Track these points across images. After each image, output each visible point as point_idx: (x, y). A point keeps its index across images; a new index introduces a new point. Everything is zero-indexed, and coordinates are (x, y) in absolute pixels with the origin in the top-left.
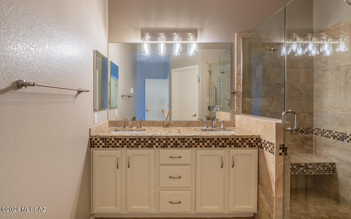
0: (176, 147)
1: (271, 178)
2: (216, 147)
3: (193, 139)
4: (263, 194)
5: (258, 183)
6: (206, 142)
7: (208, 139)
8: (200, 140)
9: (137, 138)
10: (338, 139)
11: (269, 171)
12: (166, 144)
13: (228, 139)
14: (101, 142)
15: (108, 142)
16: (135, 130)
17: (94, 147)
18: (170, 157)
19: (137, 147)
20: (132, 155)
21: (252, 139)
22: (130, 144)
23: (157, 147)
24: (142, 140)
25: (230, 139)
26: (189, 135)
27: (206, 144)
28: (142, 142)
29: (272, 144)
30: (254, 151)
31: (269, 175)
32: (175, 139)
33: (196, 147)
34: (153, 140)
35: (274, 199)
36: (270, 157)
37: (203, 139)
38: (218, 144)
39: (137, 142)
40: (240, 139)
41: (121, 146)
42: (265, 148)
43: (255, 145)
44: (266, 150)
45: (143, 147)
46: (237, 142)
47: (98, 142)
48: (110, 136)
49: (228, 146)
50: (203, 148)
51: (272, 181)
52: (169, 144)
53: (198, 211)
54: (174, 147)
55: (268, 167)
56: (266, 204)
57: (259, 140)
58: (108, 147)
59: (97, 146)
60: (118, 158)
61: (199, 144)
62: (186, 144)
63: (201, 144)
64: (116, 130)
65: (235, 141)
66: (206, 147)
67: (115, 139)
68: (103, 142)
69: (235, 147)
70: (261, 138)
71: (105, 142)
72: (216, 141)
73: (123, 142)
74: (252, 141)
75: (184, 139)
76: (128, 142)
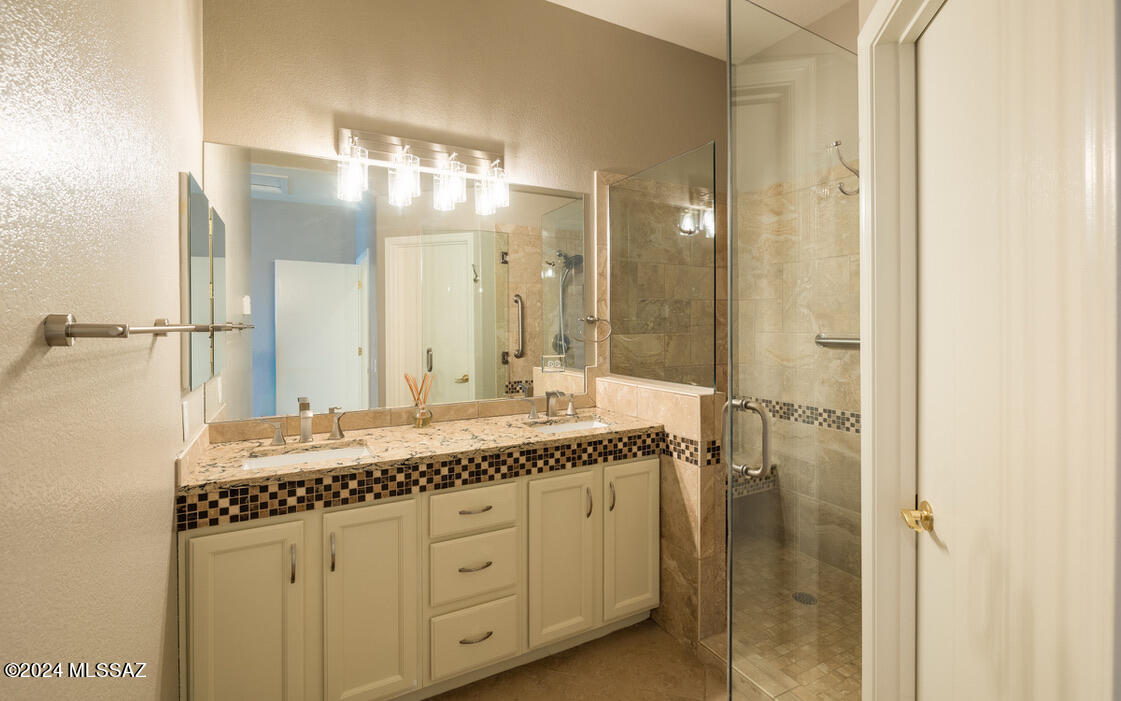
0: (479, 480)
1: (691, 519)
2: (574, 465)
3: (522, 454)
4: (673, 556)
5: (661, 536)
6: (552, 456)
7: (557, 448)
8: (539, 453)
9: (361, 471)
10: (781, 417)
11: (686, 503)
12: (450, 477)
13: (601, 442)
14: (224, 503)
15: (255, 498)
16: (327, 445)
17: (193, 526)
18: (461, 513)
19: (360, 501)
20: (344, 527)
21: (649, 436)
22: (337, 495)
23: (423, 489)
24: (377, 474)
25: (605, 443)
26: (510, 444)
27: (552, 462)
28: (377, 481)
29: (692, 442)
30: (652, 463)
31: (686, 511)
32: (473, 459)
33: (529, 472)
34: (410, 471)
35: (700, 562)
36: (689, 472)
37: (546, 450)
38: (580, 457)
39: (361, 483)
40: (625, 440)
41: (305, 504)
42: (675, 454)
43: (654, 448)
44: (679, 457)
45: (380, 497)
46: (620, 446)
47: (214, 504)
48: (262, 478)
49: (600, 459)
50: (547, 473)
51: (693, 524)
52: (459, 476)
53: (535, 642)
54: (472, 482)
55: (685, 496)
56: (681, 580)
57: (661, 436)
58: (255, 516)
59: (207, 520)
60: (293, 548)
61: (535, 465)
62: (504, 469)
63: (540, 463)
64: (253, 455)
65: (616, 446)
66: (552, 468)
67: (282, 486)
68: (233, 502)
69: (615, 459)
70: (667, 430)
71: (243, 500)
72: (574, 452)
73: (309, 490)
74: (649, 441)
75: (498, 456)
76: (328, 488)
